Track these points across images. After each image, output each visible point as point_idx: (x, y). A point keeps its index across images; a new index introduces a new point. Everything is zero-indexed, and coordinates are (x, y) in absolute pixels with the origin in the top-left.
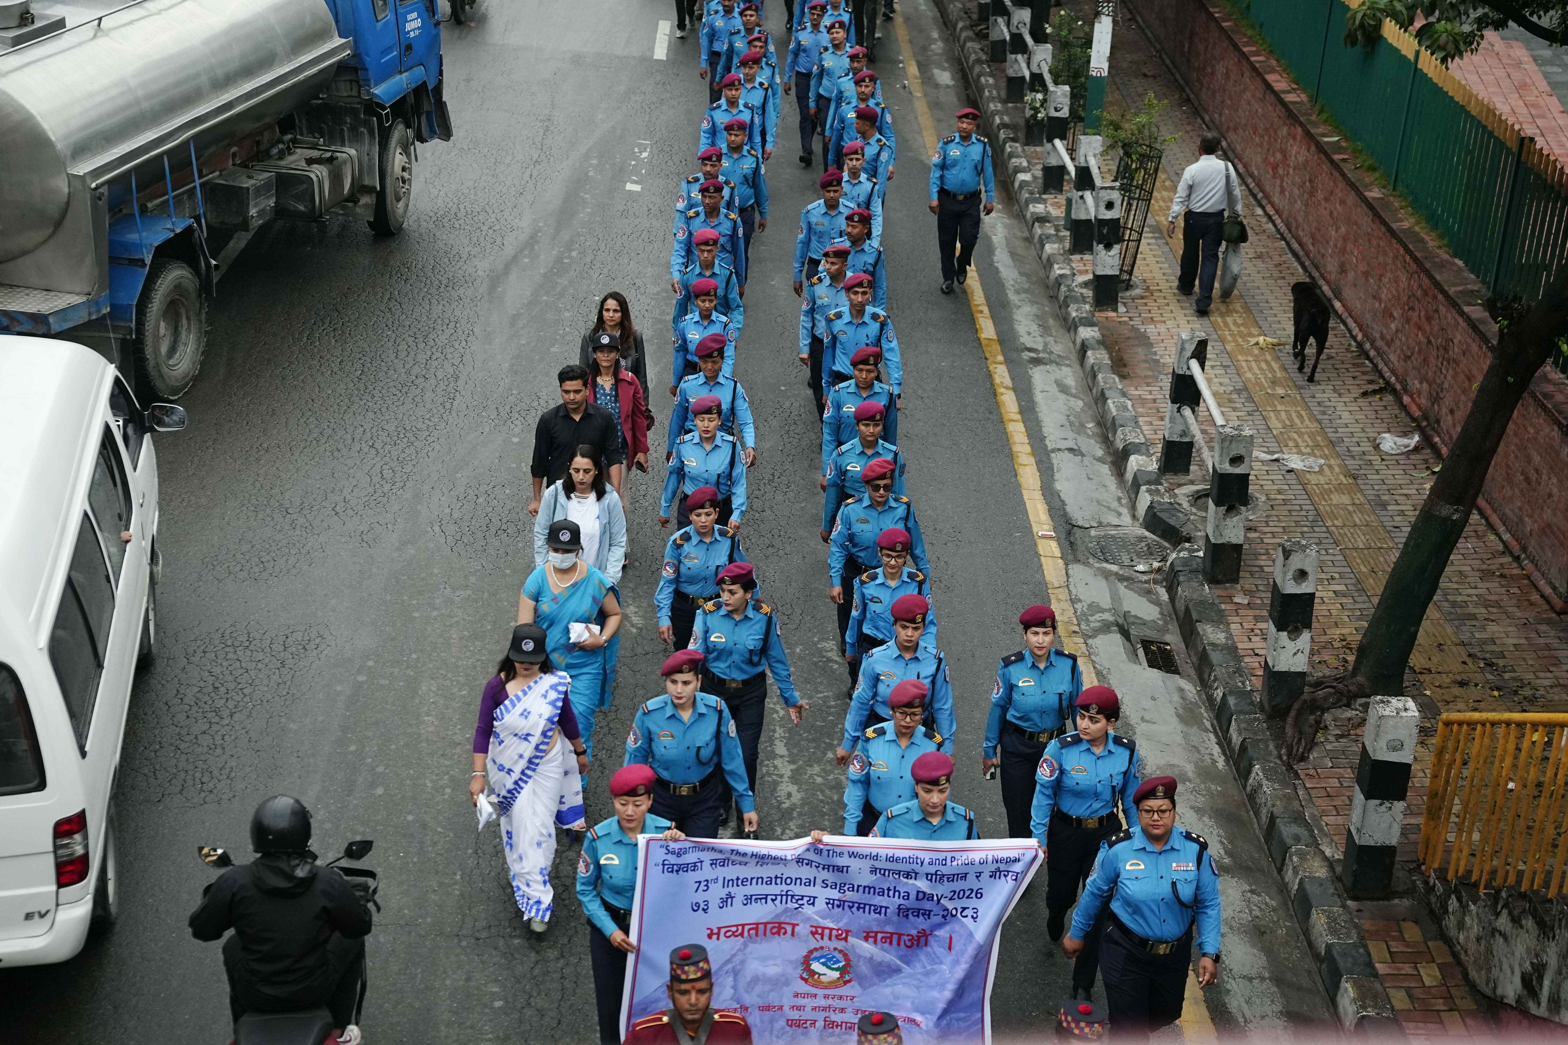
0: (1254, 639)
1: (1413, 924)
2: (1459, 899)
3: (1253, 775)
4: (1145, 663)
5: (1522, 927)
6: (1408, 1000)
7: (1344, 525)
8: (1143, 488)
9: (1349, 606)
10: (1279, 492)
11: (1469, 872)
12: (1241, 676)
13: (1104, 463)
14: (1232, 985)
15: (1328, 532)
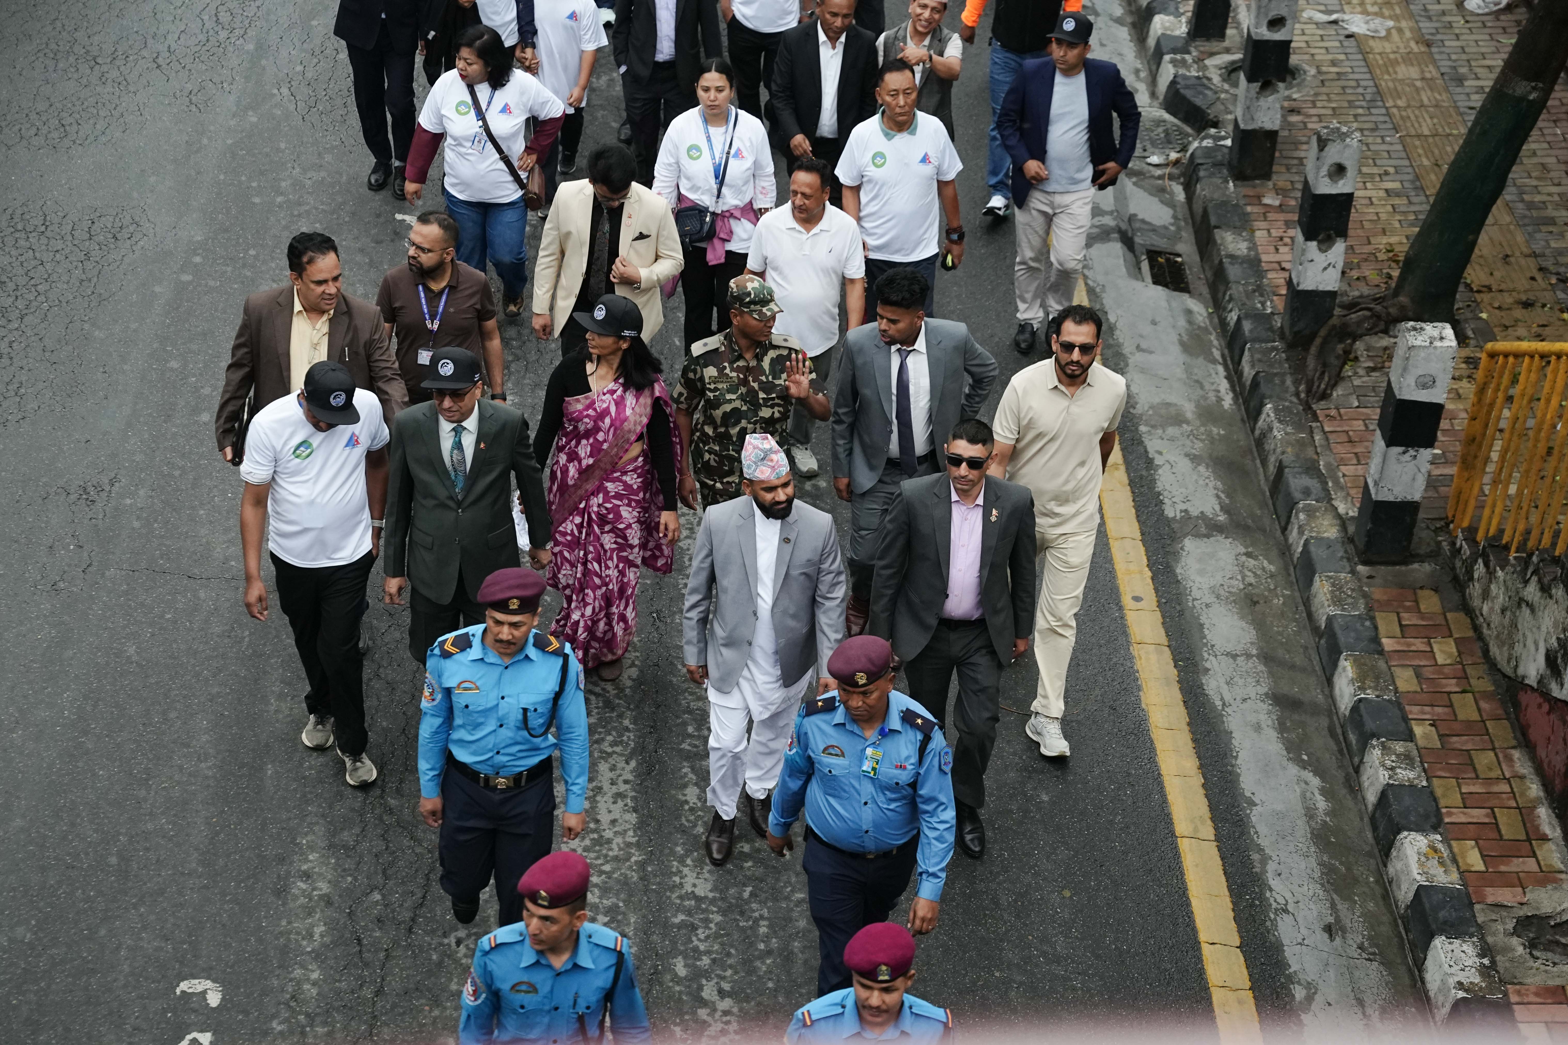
0: (1282, 249)
1: (1433, 593)
2: (1486, 565)
3: (1263, 416)
4: (1148, 279)
5: (1551, 597)
6: (1415, 681)
7: (1409, 106)
8: (1167, 58)
9: (1403, 209)
10: (1334, 63)
11: (1501, 532)
12: (1262, 295)
13: (1122, 24)
14: (1211, 663)
15: (1388, 114)
